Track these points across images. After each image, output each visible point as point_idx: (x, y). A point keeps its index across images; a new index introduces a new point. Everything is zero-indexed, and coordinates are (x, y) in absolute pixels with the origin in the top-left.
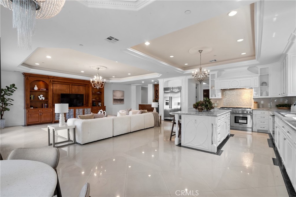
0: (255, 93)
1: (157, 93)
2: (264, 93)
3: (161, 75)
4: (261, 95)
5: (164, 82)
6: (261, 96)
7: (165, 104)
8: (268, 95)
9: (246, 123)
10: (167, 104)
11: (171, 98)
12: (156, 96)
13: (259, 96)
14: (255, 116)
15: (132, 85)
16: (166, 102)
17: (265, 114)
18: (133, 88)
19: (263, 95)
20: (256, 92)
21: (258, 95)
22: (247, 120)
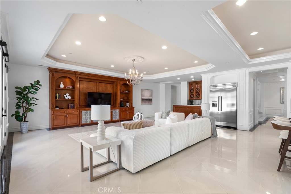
1: (192, 93)
3: (214, 66)
5: (210, 78)
7: (211, 105)
10: (214, 105)
11: (220, 98)
12: (191, 96)
15: (161, 83)
16: (213, 104)
18: (162, 87)
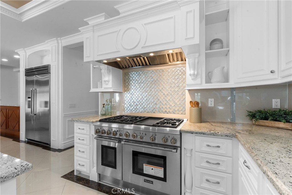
0: (192, 72)
2: (217, 74)
4: (208, 80)
6: (206, 82)
8: (227, 80)
9: (162, 176)
13: (201, 83)
14: (188, 155)
17: (219, 151)
19: (212, 81)
20: (194, 70)
21: (198, 81)
22: (164, 166)
